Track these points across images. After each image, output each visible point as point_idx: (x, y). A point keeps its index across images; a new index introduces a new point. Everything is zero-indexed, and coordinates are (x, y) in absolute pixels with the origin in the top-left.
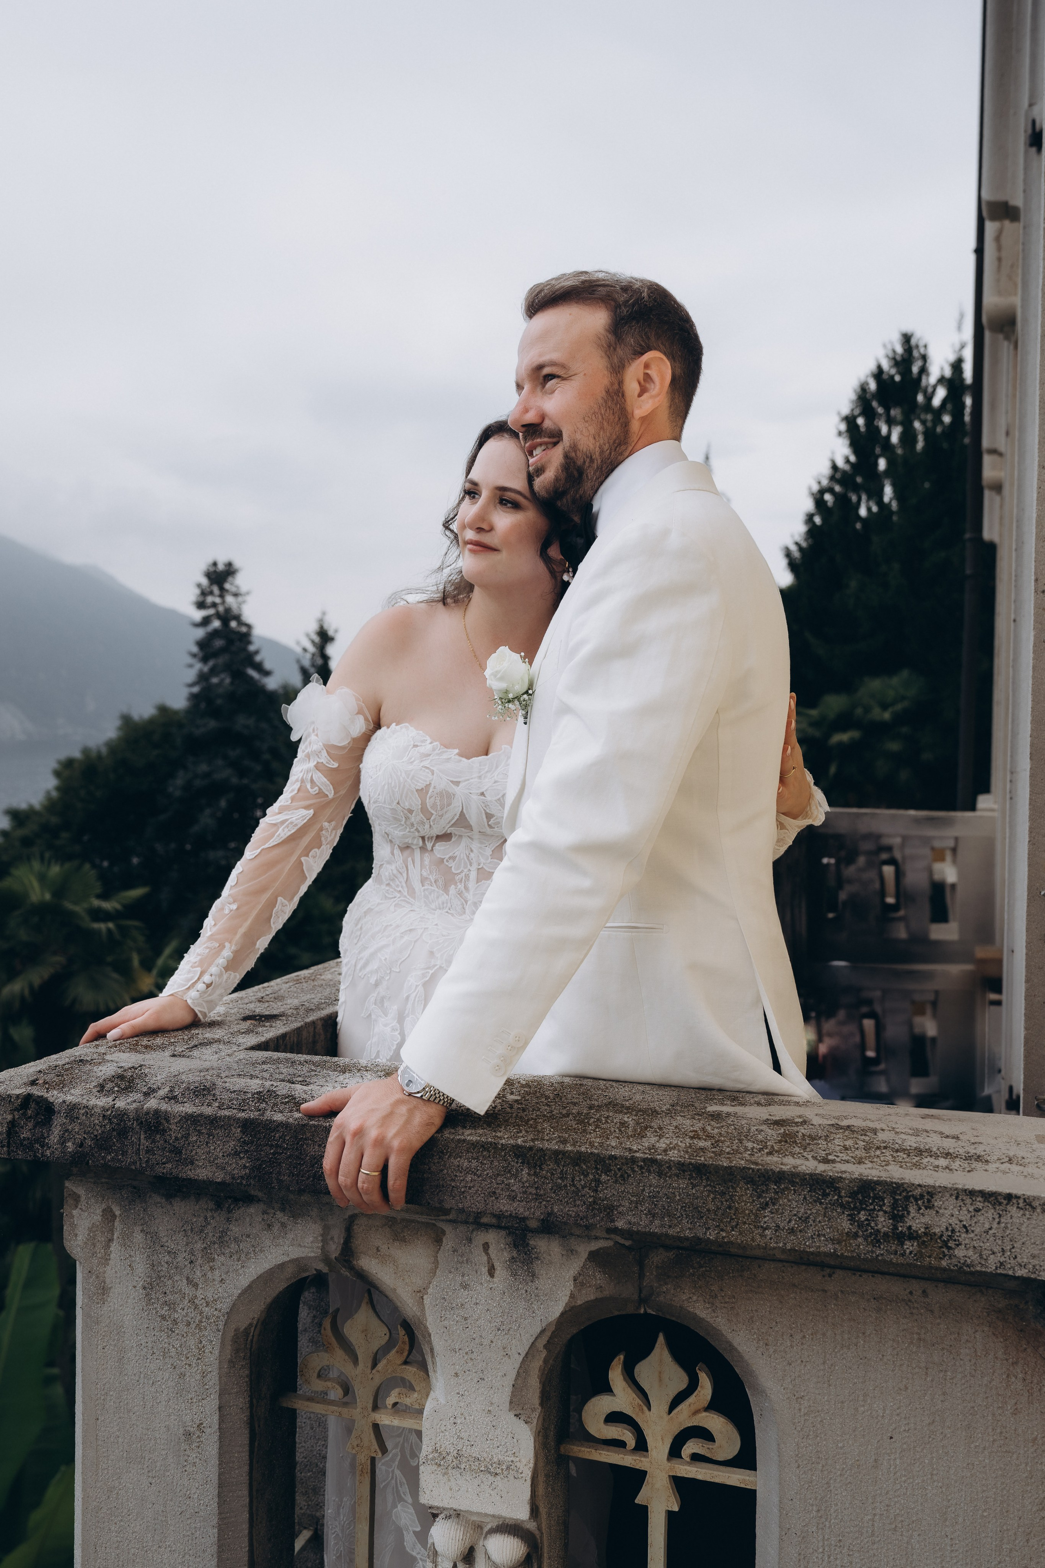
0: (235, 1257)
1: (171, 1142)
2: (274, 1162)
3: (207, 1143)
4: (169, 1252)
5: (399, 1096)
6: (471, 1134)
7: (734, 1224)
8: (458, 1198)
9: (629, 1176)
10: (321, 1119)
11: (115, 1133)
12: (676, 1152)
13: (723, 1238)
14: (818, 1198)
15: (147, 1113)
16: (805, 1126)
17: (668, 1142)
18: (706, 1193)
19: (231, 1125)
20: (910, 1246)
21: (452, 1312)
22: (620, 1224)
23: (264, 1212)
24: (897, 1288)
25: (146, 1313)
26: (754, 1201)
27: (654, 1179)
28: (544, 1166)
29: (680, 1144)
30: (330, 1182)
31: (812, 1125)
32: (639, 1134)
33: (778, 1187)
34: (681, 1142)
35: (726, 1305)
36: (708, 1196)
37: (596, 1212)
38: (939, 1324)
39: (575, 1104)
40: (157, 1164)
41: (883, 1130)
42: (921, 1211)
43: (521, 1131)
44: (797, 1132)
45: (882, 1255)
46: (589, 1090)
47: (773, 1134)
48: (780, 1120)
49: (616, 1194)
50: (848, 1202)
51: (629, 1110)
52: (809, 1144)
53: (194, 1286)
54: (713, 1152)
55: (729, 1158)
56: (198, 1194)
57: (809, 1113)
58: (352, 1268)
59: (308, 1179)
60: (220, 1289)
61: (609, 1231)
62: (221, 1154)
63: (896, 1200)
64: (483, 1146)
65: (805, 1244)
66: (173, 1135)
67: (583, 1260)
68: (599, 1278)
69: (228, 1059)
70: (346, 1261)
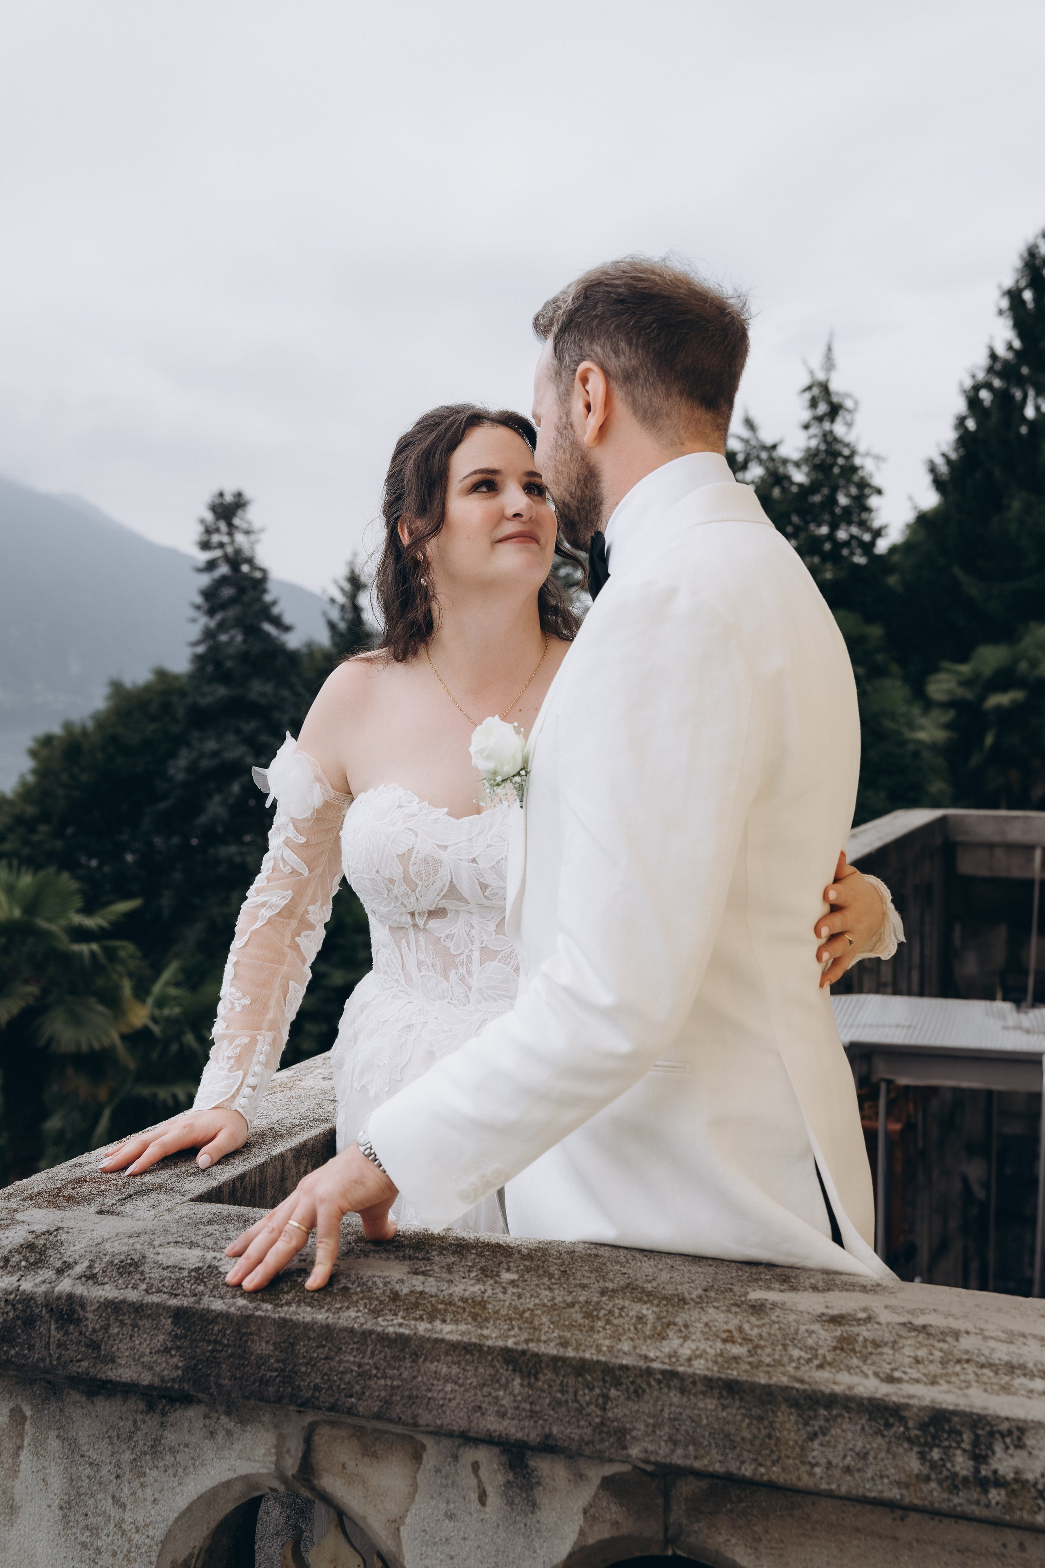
0: (171, 1472)
1: (88, 1334)
2: (212, 1362)
3: (131, 1336)
4: (91, 1464)
7: (775, 1457)
8: (435, 1412)
9: (644, 1391)
11: (19, 1322)
12: (702, 1361)
13: (762, 1475)
14: (879, 1429)
15: (59, 1298)
16: (869, 1326)
17: (693, 1347)
18: (739, 1418)
19: (159, 1315)
20: (995, 1495)
21: (435, 1548)
22: (635, 1450)
23: (206, 1416)
24: (988, 1539)
25: (63, 1540)
26: (799, 1430)
27: (675, 1397)
28: (540, 1376)
29: (709, 1350)
31: (878, 1323)
32: (659, 1335)
33: (830, 1413)
34: (711, 1347)
35: (773, 1552)
36: (743, 1421)
37: (605, 1436)
39: (584, 1287)
40: (71, 1361)
41: (968, 1333)
42: (1010, 1451)
43: (513, 1328)
44: (858, 1335)
45: (961, 1505)
46: (604, 1264)
47: (826, 1336)
48: (838, 1316)
49: (628, 1413)
50: (917, 1437)
52: (871, 1354)
53: (121, 1506)
54: (750, 1363)
55: (768, 1372)
56: (125, 1391)
57: (878, 1305)
58: (313, 1488)
59: (254, 1383)
60: (153, 1512)
61: (622, 1456)
62: (148, 1351)
63: (977, 1436)
64: (465, 1348)
65: (864, 1487)
66: (90, 1326)
67: (595, 1488)
68: (614, 1511)
69: (167, 1216)
70: (306, 1480)
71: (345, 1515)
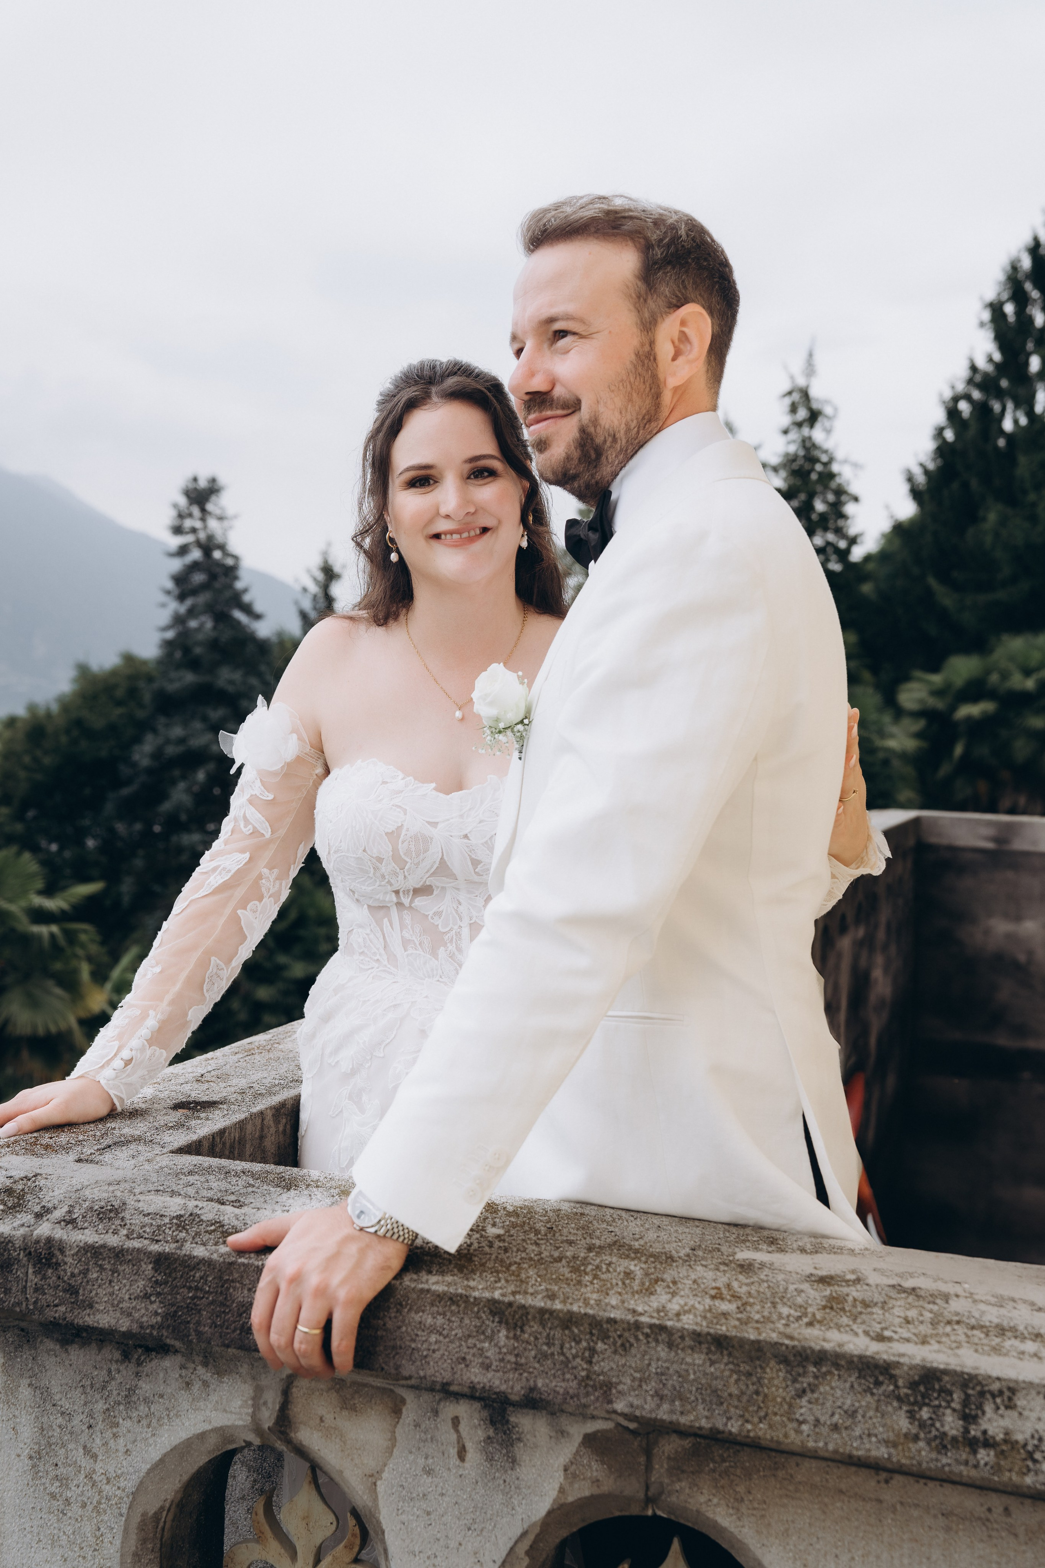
0: (144, 1422)
1: (66, 1278)
2: (192, 1309)
3: (110, 1282)
4: (63, 1413)
5: (347, 1231)
6: (437, 1283)
7: (762, 1414)
8: (418, 1363)
9: (631, 1345)
10: (252, 1255)
12: (691, 1317)
13: (749, 1431)
14: (869, 1387)
15: (37, 1242)
16: (859, 1287)
17: (682, 1302)
18: (727, 1373)
19: (140, 1260)
20: (984, 1456)
21: (412, 1504)
22: (620, 1406)
23: (182, 1367)
24: (972, 1502)
25: (32, 1490)
26: (787, 1386)
27: (662, 1351)
28: (526, 1328)
29: (697, 1305)
30: (259, 1338)
31: (867, 1285)
32: (647, 1290)
33: (819, 1370)
34: (699, 1303)
35: (755, 1512)
36: (730, 1376)
37: (590, 1389)
38: (1024, 1552)
39: (571, 1243)
40: (48, 1306)
41: (957, 1296)
42: (1000, 1412)
43: (499, 1280)
44: (847, 1295)
45: (949, 1465)
46: (591, 1222)
47: (815, 1296)
48: (827, 1277)
49: (614, 1367)
50: (907, 1395)
51: (635, 1253)
52: (861, 1313)
53: (92, 1457)
54: (738, 1319)
55: (758, 1329)
56: (100, 1340)
57: (866, 1267)
58: (289, 1442)
59: (234, 1331)
60: (124, 1463)
61: (608, 1412)
62: (127, 1297)
63: (968, 1396)
64: (451, 1299)
65: (852, 1445)
66: (69, 1271)
67: (576, 1445)
68: (595, 1469)
69: (147, 1166)
70: (282, 1433)
71: (321, 1469)
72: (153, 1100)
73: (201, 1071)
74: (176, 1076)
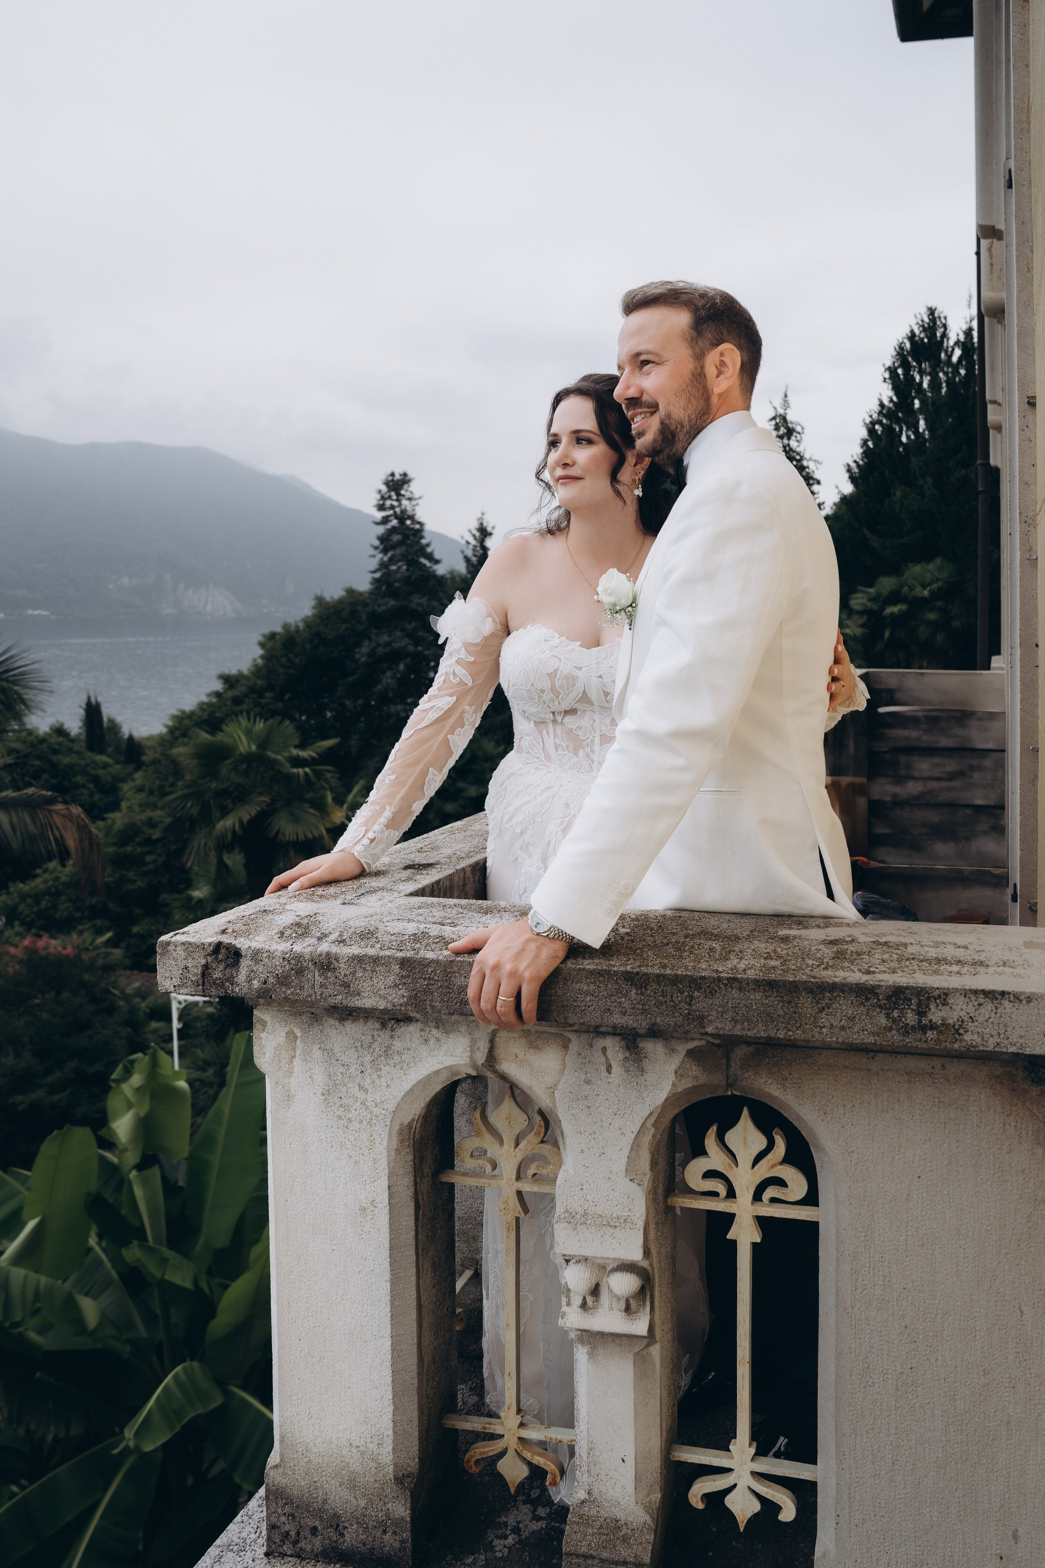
0: (398, 1067)
1: (341, 978)
2: (427, 992)
3: (371, 978)
4: (343, 1065)
5: (529, 935)
6: (589, 964)
7: (798, 1025)
8: (579, 1015)
9: (716, 991)
10: (466, 955)
11: (293, 972)
12: (753, 971)
13: (790, 1036)
14: (862, 1002)
15: (320, 955)
16: (853, 944)
17: (747, 963)
18: (776, 1003)
19: (391, 963)
20: (930, 1035)
21: (578, 1103)
22: (710, 1029)
23: (422, 1030)
24: (923, 1064)
25: (325, 1114)
26: (813, 1006)
27: (735, 993)
28: (649, 987)
29: (756, 964)
30: (474, 1006)
31: (859, 943)
32: (724, 958)
33: (832, 995)
34: (758, 962)
35: (794, 1085)
36: (778, 1005)
37: (691, 1021)
38: (954, 1090)
39: (674, 934)
40: (330, 996)
41: (912, 944)
42: (939, 1008)
43: (630, 960)
44: (847, 949)
45: (910, 1042)
46: (686, 921)
47: (827, 952)
48: (834, 940)
49: (706, 1006)
50: (885, 1004)
51: (716, 937)
52: (856, 959)
53: (364, 1091)
54: (782, 970)
55: (794, 974)
56: (366, 1017)
57: (855, 932)
59: (456, 1004)
60: (386, 1093)
61: (701, 1034)
62: (383, 987)
63: (920, 1000)
64: (599, 973)
65: (852, 1038)
66: (343, 973)
67: (682, 1057)
68: (695, 1070)
69: (390, 905)
70: (490, 1066)
71: (517, 1087)
72: (390, 865)
73: (420, 845)
74: (404, 849)
